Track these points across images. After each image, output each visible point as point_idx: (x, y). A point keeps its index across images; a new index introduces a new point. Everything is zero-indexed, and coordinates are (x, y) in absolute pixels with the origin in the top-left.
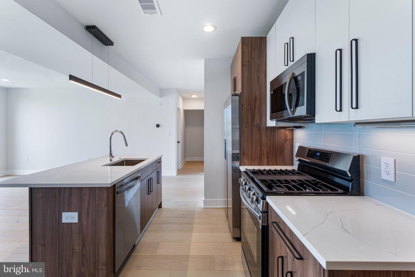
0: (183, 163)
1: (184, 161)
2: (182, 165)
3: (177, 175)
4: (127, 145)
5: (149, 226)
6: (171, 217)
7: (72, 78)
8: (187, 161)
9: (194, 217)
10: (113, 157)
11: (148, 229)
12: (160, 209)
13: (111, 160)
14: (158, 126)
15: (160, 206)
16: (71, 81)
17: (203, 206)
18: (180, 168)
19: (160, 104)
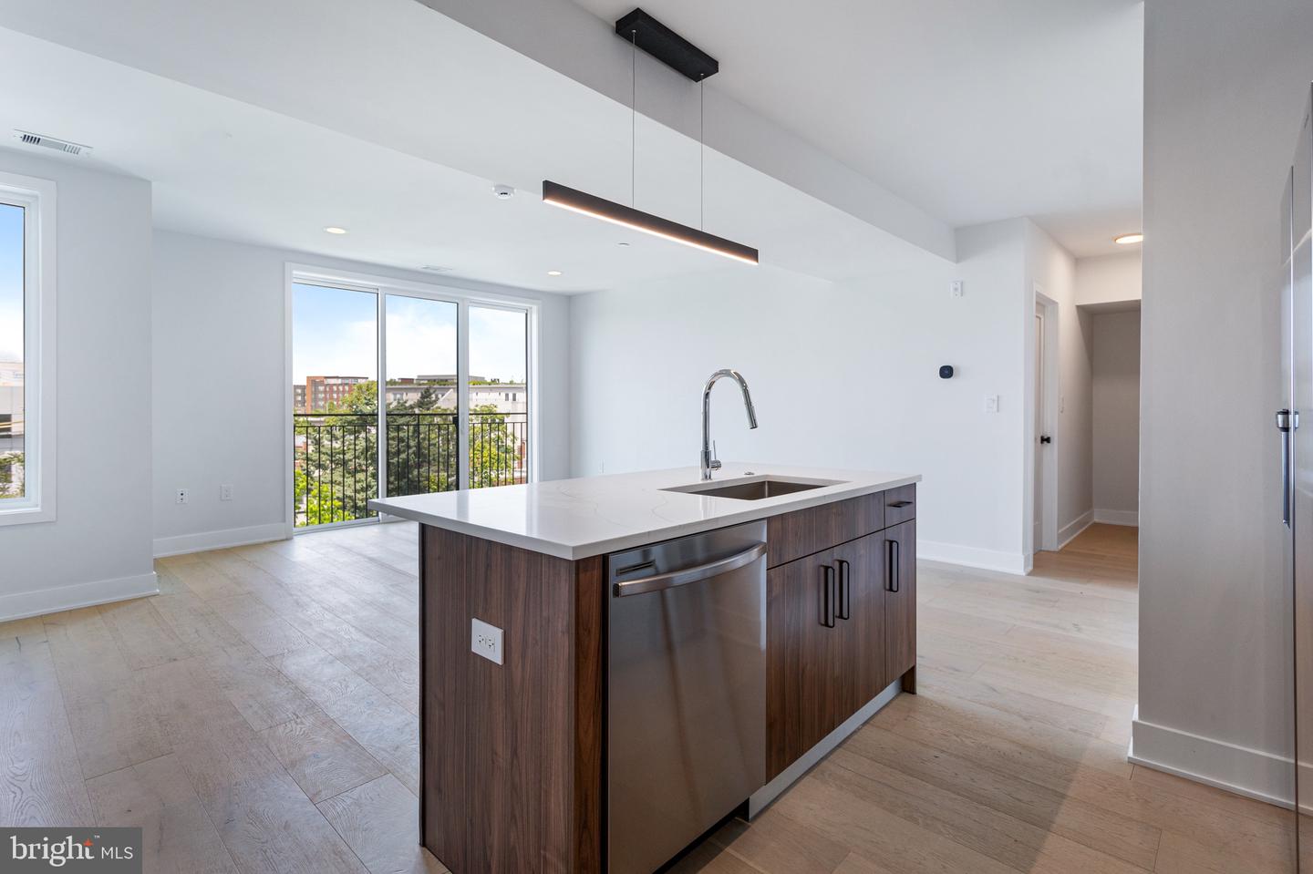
0: (1073, 529)
1: (1080, 524)
2: (1061, 537)
3: (1029, 574)
4: (754, 425)
5: (835, 754)
6: (943, 751)
7: (551, 190)
8: (1096, 525)
9: (1060, 790)
10: (717, 465)
11: (825, 763)
12: (906, 696)
13: (707, 477)
14: (947, 372)
15: (908, 684)
16: (549, 202)
17: (1130, 753)
18: (1052, 543)
19: (956, 289)
